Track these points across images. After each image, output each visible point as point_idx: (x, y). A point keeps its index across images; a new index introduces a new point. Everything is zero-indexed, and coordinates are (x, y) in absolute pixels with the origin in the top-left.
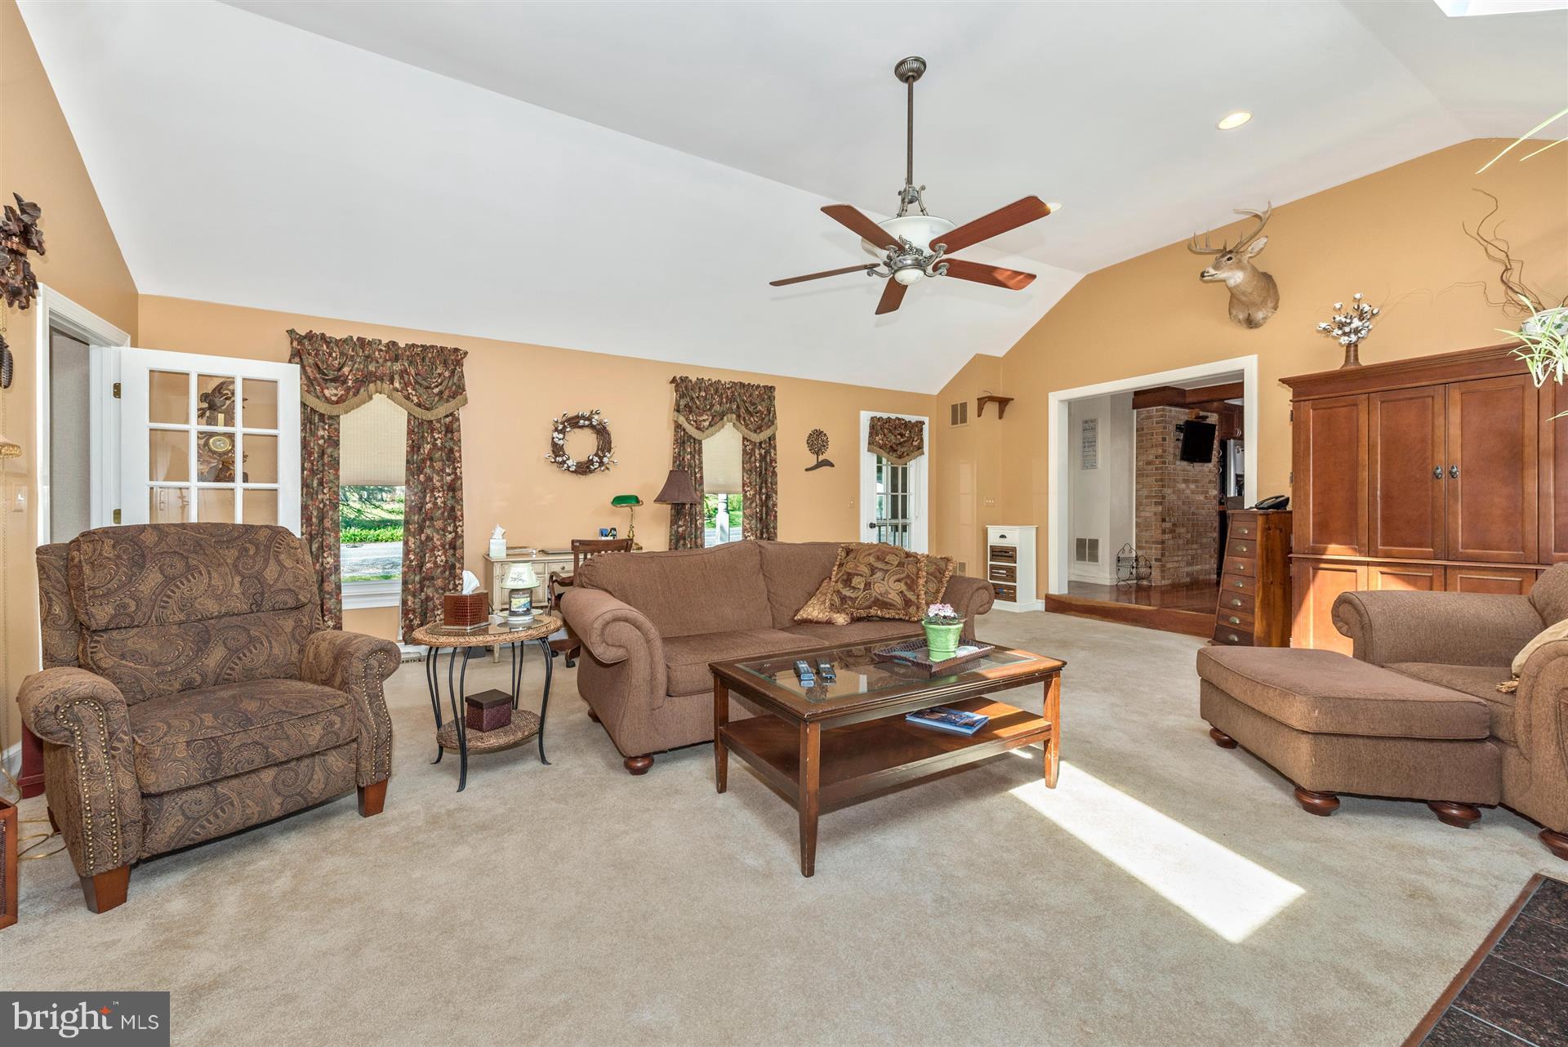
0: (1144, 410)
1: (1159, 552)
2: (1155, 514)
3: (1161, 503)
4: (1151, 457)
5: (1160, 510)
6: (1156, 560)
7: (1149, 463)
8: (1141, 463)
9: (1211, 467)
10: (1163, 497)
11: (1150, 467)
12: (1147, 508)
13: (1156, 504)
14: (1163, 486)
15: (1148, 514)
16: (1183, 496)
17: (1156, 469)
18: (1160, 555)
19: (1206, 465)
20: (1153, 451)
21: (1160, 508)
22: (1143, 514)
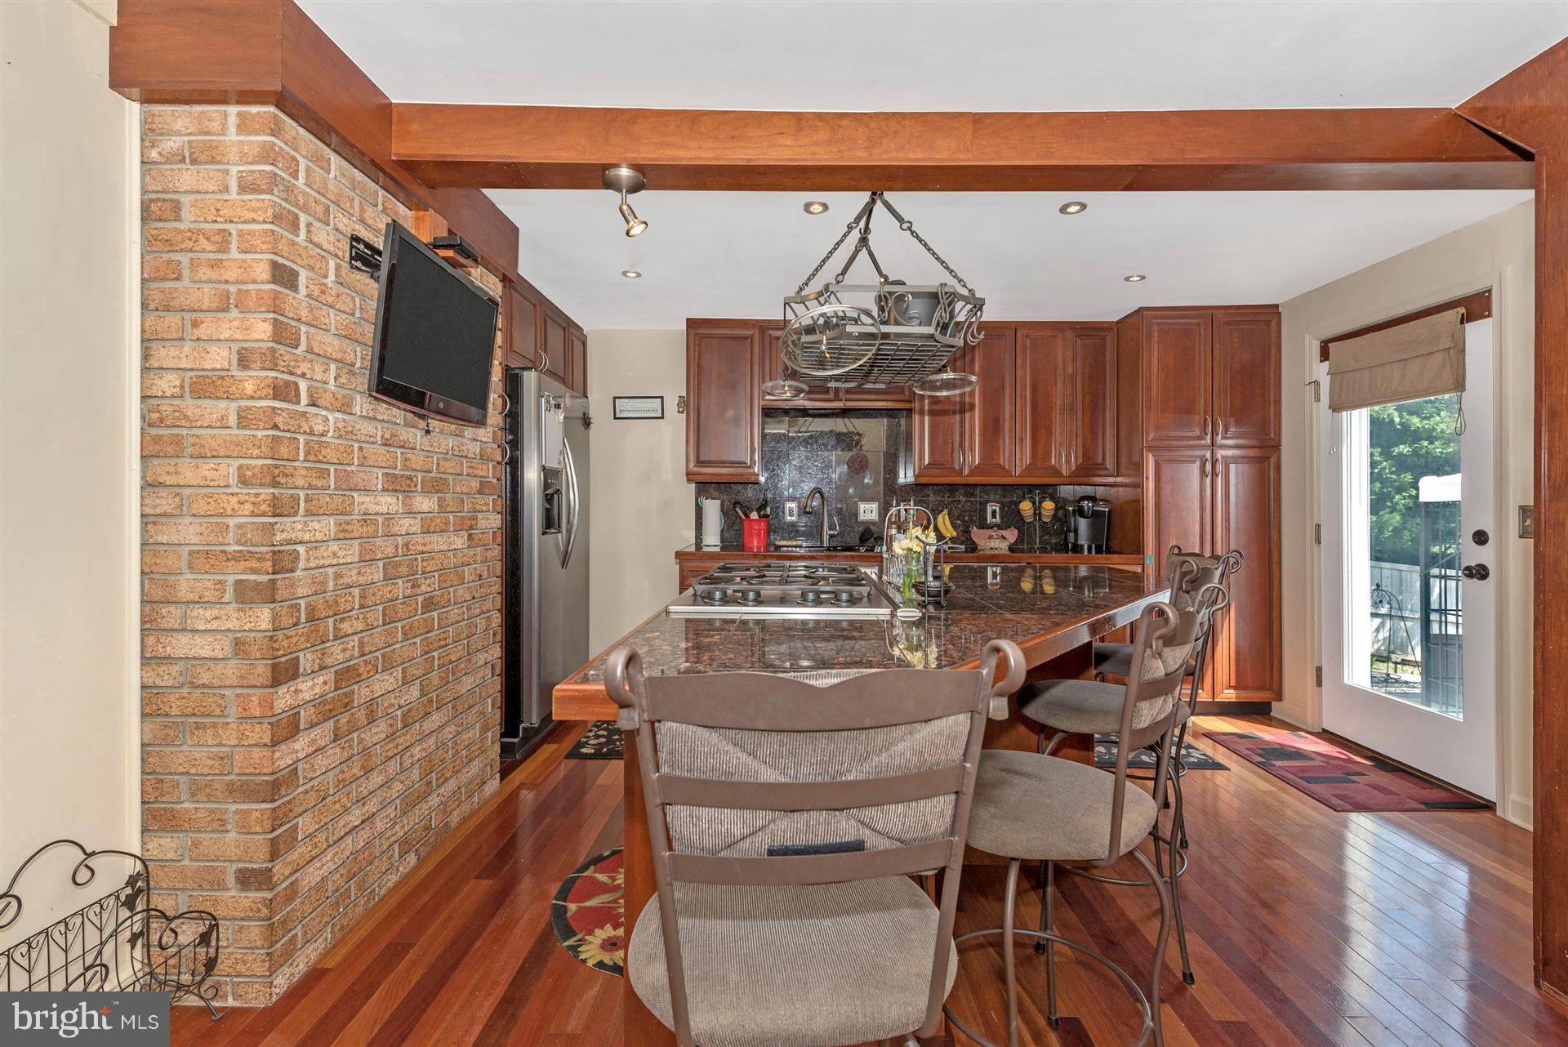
0: (181, 119)
1: (259, 844)
2: (240, 647)
3: (268, 594)
4: (219, 358)
5: (265, 624)
6: (246, 879)
7: (205, 386)
8: (167, 384)
9: (484, 438)
10: (283, 562)
11: (213, 409)
12: (201, 617)
13: (246, 595)
14: (278, 509)
15: (202, 647)
16: (385, 547)
17: (243, 420)
18: (263, 852)
19: (469, 432)
20: (229, 326)
21: (263, 617)
22: (180, 646)
